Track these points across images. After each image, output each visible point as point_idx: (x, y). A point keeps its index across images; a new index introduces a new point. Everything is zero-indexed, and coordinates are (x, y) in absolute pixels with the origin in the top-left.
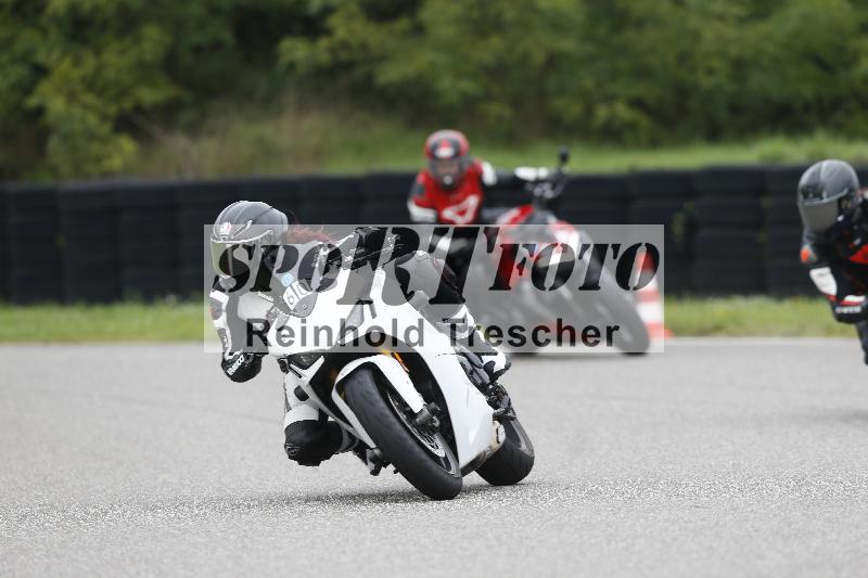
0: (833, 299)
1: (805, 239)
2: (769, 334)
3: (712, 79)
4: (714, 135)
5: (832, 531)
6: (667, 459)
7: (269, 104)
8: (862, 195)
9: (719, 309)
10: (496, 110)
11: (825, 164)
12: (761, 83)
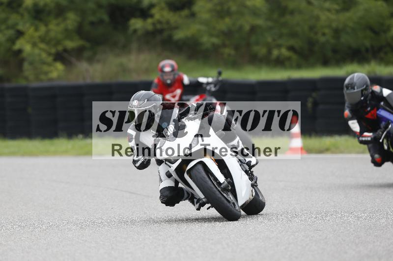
0: (358, 134)
1: (346, 107)
2: (350, 152)
3: (325, 38)
4: (326, 63)
5: (378, 241)
6: (304, 209)
7: (125, 48)
8: (371, 89)
9: (328, 141)
10: (227, 51)
11: (356, 74)
12: (346, 39)
